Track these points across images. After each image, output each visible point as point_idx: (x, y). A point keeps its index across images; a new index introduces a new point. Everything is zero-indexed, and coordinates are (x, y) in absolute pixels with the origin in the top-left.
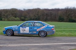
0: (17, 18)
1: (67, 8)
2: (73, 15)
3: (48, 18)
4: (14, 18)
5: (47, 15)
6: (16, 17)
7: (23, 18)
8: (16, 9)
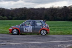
0: (5, 17)
1: (52, 7)
2: (58, 14)
3: (35, 17)
4: (2, 17)
5: (33, 14)
6: (3, 16)
7: (10, 17)
8: (3, 8)
